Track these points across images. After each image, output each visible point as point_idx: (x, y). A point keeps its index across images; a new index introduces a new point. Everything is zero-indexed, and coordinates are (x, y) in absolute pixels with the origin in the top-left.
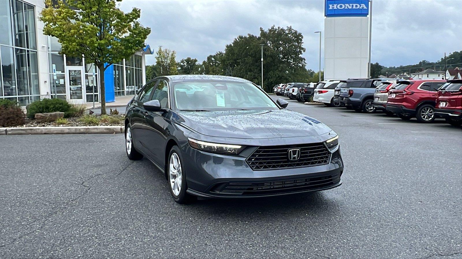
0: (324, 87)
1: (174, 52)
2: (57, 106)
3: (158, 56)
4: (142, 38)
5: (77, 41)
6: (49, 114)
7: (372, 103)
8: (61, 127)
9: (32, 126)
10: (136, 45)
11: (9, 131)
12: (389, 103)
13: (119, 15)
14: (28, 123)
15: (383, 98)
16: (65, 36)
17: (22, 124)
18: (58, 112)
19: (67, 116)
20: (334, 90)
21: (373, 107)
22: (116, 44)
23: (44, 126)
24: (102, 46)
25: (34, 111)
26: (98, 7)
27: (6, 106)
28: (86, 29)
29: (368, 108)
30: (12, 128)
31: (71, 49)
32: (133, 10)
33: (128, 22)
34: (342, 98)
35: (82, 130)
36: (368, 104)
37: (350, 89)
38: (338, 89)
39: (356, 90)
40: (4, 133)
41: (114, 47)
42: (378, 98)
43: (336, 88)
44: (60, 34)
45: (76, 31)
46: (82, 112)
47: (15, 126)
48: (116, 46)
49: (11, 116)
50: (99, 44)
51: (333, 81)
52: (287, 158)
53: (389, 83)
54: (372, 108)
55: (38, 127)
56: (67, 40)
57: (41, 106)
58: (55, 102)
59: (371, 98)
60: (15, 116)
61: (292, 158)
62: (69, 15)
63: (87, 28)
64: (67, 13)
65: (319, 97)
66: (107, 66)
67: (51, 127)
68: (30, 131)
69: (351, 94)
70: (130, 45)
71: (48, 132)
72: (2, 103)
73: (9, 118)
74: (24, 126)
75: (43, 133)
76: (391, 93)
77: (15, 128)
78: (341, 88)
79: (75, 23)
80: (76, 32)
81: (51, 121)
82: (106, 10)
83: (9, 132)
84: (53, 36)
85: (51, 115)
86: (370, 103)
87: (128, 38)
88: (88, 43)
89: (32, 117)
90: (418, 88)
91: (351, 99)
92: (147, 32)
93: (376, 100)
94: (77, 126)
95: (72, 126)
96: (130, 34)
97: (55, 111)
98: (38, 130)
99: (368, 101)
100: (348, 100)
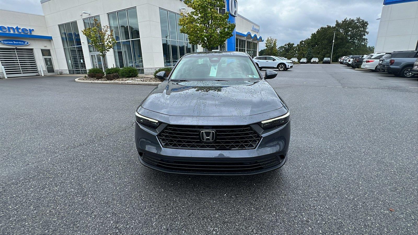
0: (372, 58)
1: (276, 39)
7: (411, 70)
16: (189, 32)
20: (379, 60)
21: (412, 73)
29: (406, 74)
34: (384, 66)
36: (408, 70)
37: (392, 59)
38: (382, 59)
39: (396, 59)
43: (381, 59)
51: (380, 53)
52: (199, 138)
54: (410, 74)
59: (411, 65)
61: (205, 139)
65: (366, 65)
69: (392, 62)
78: (385, 59)
84: (185, 33)
86: (409, 70)
91: (391, 66)
92: (234, 26)
93: (415, 68)
99: (408, 68)
100: (388, 67)
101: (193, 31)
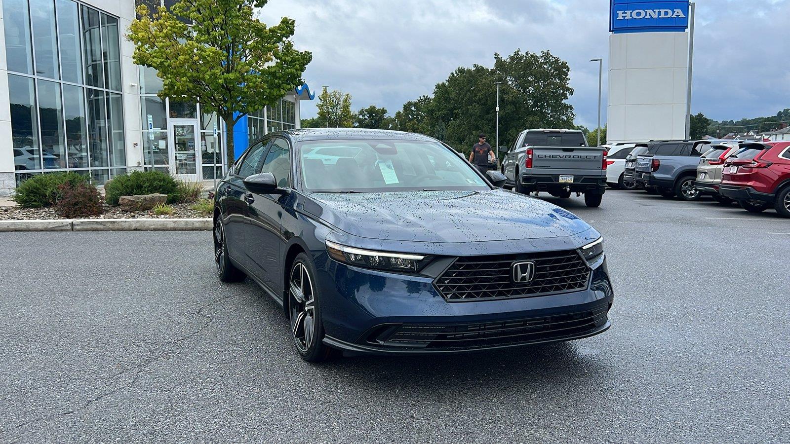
0: (608, 155)
1: (348, 95)
2: (155, 183)
3: (321, 104)
4: (297, 70)
5: (189, 75)
6: (142, 197)
7: (693, 183)
8: (162, 219)
9: (115, 216)
10: (287, 81)
11: (78, 225)
12: (724, 182)
13: (259, 30)
14: (107, 211)
15: (714, 174)
16: (169, 66)
17: (98, 214)
18: (157, 195)
19: (172, 201)
20: (625, 160)
21: (696, 190)
22: (254, 80)
23: (133, 217)
24: (230, 83)
25: (117, 192)
26: (224, 17)
27: (72, 183)
28: (203, 53)
29: (685, 192)
30: (82, 220)
31: (178, 88)
32: (283, 22)
33: (274, 43)
34: (640, 173)
35: (197, 225)
36: (687, 184)
37: (655, 157)
38: (632, 158)
39: (664, 160)
40: (69, 227)
41: (251, 84)
42: (705, 173)
43: (628, 157)
44: (162, 63)
45: (187, 57)
46: (196, 194)
47: (87, 216)
48: (254, 83)
49: (81, 199)
50: (225, 79)
51: (623, 144)
53: (724, 148)
54: (693, 192)
55: (123, 219)
56: (172, 73)
57: (129, 184)
58: (152, 177)
59: (692, 173)
60: (87, 201)
62: (176, 30)
63: (206, 52)
64: (173, 27)
66: (239, 117)
67: (145, 219)
68: (111, 226)
69: (656, 166)
70: (276, 81)
71: (139, 228)
72: (66, 179)
73: (76, 204)
74: (102, 216)
75: (133, 228)
76: (729, 165)
77: (86, 220)
78: (638, 157)
79: (186, 45)
80: (188, 60)
81: (145, 208)
82: (237, 23)
83: (78, 227)
84: (149, 66)
85: (145, 199)
86: (690, 182)
87: (273, 70)
88: (207, 77)
89: (115, 203)
90: (780, 156)
91: (656, 175)
92: (306, 58)
93: (701, 178)
94: (188, 217)
95: (180, 217)
96: (277, 62)
97: (152, 193)
98: (123, 224)
99: (686, 178)
100: (650, 177)
101: (186, 61)
